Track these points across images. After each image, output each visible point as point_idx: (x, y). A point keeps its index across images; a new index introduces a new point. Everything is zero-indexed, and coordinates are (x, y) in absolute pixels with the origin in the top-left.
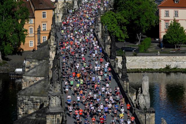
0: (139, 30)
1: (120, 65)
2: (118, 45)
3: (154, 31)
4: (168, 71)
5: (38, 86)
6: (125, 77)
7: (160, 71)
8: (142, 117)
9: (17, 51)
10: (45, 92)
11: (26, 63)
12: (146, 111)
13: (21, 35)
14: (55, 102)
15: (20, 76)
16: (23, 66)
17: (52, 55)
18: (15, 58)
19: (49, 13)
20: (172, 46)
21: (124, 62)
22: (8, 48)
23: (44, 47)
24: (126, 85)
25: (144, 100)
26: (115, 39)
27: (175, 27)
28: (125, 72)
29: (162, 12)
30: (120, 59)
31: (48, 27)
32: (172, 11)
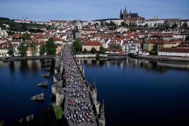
0: (78, 50)
1: (75, 57)
2: (74, 53)
3: (81, 50)
4: (84, 57)
5: (59, 61)
6: (76, 59)
7: (82, 58)
8: (79, 66)
9: (55, 54)
11: (57, 56)
12: (80, 65)
13: (55, 51)
14: (62, 64)
15: (55, 59)
16: (56, 57)
17: (62, 55)
18: (54, 55)
19: (61, 47)
20: (85, 53)
21: (75, 56)
22: (53, 53)
23: (60, 53)
24: (76, 60)
25: (79, 63)
26: (74, 52)
27: (85, 49)
28: (76, 58)
29: (83, 46)
30: (75, 55)
31: (61, 49)
32: (84, 46)
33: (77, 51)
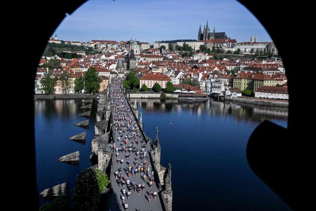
0: (134, 86)
1: (128, 96)
2: (128, 90)
3: (138, 87)
4: (142, 98)
5: (104, 102)
6: (129, 100)
7: (140, 98)
8: (134, 112)
9: (97, 92)
10: (106, 104)
11: (100, 95)
12: (135, 110)
13: (98, 87)
14: (109, 107)
15: (98, 99)
17: (108, 93)
18: (97, 94)
19: (107, 81)
20: (143, 91)
21: (129, 96)
22: (95, 91)
23: (105, 91)
24: (130, 102)
25: (135, 107)
26: (127, 89)
27: (144, 86)
28: (130, 98)
29: (141, 81)
30: (128, 94)
31: (107, 85)
32: (143, 81)
33: (132, 89)
